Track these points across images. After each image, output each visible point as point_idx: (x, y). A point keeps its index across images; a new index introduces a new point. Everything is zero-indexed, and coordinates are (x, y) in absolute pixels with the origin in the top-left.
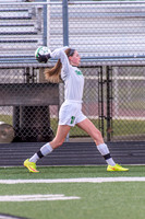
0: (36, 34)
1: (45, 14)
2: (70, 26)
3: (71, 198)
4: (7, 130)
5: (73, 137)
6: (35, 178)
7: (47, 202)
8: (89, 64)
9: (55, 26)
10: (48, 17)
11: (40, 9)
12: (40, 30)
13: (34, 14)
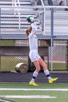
0: (39, 25)
1: (43, 16)
2: (54, 22)
3: (52, 97)
4: (25, 67)
5: (54, 70)
6: (37, 88)
7: (42, 99)
8: (62, 38)
9: (47, 21)
10: (45, 18)
11: (41, 14)
12: (41, 23)
13: (38, 16)
